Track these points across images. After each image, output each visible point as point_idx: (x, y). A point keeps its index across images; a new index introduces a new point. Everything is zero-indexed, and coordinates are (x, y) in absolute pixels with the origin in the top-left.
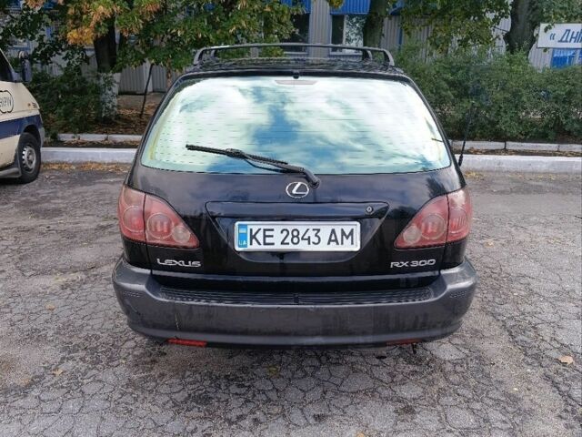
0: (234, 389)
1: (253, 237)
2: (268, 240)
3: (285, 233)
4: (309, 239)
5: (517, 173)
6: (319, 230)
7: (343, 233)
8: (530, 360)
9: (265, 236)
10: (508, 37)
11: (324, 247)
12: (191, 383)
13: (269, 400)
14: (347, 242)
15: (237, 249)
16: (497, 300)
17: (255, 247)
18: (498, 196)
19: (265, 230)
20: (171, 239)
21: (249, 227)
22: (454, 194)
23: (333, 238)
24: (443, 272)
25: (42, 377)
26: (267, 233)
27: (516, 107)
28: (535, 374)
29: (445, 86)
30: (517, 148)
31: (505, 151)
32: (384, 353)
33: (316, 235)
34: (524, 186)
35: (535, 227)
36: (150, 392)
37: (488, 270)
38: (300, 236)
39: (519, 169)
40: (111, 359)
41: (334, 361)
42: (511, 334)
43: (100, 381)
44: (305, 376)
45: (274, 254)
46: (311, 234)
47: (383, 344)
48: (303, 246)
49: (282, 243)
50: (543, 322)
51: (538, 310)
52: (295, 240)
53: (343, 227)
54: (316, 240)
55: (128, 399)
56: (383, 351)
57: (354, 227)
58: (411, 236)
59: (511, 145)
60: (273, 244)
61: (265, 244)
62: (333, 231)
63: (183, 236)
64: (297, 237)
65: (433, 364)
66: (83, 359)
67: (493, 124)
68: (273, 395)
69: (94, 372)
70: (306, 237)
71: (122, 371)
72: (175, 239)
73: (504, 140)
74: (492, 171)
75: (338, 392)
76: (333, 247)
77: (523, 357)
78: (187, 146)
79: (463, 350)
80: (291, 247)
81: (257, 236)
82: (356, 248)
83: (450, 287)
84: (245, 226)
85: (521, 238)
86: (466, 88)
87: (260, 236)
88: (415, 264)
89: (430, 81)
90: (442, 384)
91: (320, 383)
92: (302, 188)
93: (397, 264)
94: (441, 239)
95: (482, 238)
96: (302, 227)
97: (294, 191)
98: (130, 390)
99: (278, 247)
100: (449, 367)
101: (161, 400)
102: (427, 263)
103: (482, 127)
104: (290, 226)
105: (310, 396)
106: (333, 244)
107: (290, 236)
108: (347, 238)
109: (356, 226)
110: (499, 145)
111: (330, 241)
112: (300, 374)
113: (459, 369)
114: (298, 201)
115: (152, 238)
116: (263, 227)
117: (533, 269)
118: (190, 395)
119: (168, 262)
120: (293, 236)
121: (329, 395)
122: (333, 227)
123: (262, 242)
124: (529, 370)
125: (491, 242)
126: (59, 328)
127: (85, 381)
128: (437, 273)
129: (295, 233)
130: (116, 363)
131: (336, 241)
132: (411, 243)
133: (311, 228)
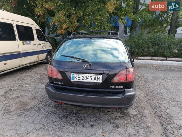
0: (74, 115)
1: (75, 77)
2: (79, 78)
3: (83, 77)
4: (89, 79)
5: (168, 66)
6: (92, 77)
7: (98, 78)
8: (156, 117)
9: (78, 77)
10: (169, 31)
11: (93, 81)
12: (65, 113)
13: (82, 119)
14: (99, 80)
15: (71, 80)
16: (152, 99)
17: (75, 80)
18: (161, 72)
19: (78, 76)
20: (57, 77)
21: (75, 75)
22: (129, 69)
23: (95, 79)
24: (126, 90)
25: (33, 107)
26: (79, 77)
27: (170, 49)
28: (157, 121)
29: (150, 43)
30: (170, 59)
31: (167, 60)
32: (110, 110)
33: (91, 78)
34: (169, 69)
35: (169, 80)
36: (55, 114)
37: (152, 91)
38: (87, 78)
39: (169, 65)
40: (49, 105)
41: (102, 111)
42: (153, 109)
43: (45, 110)
44: (93, 114)
45: (80, 82)
46: (90, 77)
47: (108, 108)
48: (87, 80)
49: (82, 79)
50: (164, 106)
51: (163, 103)
52: (86, 79)
53: (98, 76)
54: (91, 79)
55: (49, 115)
56: (109, 110)
57: (100, 76)
58: (116, 80)
59: (168, 59)
60: (80, 79)
61: (78, 79)
62: (95, 77)
63: (59, 76)
64: (86, 78)
65: (128, 115)
66: (43, 104)
67: (163, 53)
68: (83, 118)
69: (45, 107)
70: (88, 78)
71: (51, 108)
72: (58, 77)
73: (166, 57)
74: (161, 65)
75: (100, 120)
76: (95, 81)
77: (155, 116)
78: (62, 55)
79: (138, 112)
80: (84, 81)
81: (76, 77)
82: (101, 82)
83: (127, 94)
84: (74, 75)
85: (164, 83)
86: (156, 44)
87: (77, 77)
88: (117, 87)
89: (146, 42)
90: (129, 121)
91: (96, 116)
92: (87, 66)
93: (112, 87)
94: (125, 81)
95: (152, 82)
96: (87, 75)
97: (85, 67)
98: (51, 113)
99: (81, 80)
100: (132, 116)
101: (56, 116)
102: (121, 87)
103: (160, 54)
104: (85, 75)
105: (92, 120)
106: (95, 80)
107: (84, 78)
108: (99, 79)
109: (101, 76)
110: (165, 58)
111: (94, 79)
112: (92, 114)
113: (135, 117)
114: (86, 69)
115: (53, 76)
116: (78, 75)
117: (165, 91)
118: (63, 116)
119: (56, 82)
120: (85, 78)
121: (97, 120)
122: (95, 76)
123: (77, 79)
124: (155, 120)
125: (155, 83)
126: (41, 96)
127: (42, 109)
128: (124, 90)
129: (86, 77)
130: (50, 106)
131: (96, 79)
132: (116, 81)
133: (90, 76)
